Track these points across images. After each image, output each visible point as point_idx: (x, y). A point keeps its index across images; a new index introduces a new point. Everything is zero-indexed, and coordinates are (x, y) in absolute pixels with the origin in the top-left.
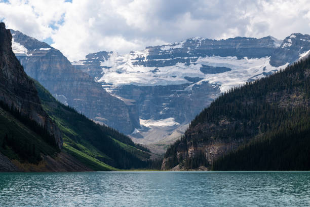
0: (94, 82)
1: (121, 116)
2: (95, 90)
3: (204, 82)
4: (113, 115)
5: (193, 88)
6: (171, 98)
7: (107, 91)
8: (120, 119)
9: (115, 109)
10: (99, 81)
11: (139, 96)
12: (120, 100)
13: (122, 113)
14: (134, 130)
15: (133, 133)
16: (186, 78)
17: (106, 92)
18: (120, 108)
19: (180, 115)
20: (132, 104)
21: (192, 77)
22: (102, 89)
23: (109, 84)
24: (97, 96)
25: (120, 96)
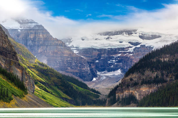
0: (65, 46)
1: (84, 69)
2: (66, 52)
3: (142, 46)
4: (79, 68)
5: (134, 50)
6: (119, 57)
7: (75, 52)
8: (83, 71)
9: (80, 64)
10: (69, 46)
11: (97, 55)
12: (83, 58)
13: (84, 67)
14: (93, 79)
15: (93, 81)
16: (129, 43)
17: (73, 53)
18: (84, 64)
19: (125, 68)
20: (92, 61)
21: (134, 42)
22: (71, 51)
23: (76, 47)
24: (68, 56)
25: (84, 56)
